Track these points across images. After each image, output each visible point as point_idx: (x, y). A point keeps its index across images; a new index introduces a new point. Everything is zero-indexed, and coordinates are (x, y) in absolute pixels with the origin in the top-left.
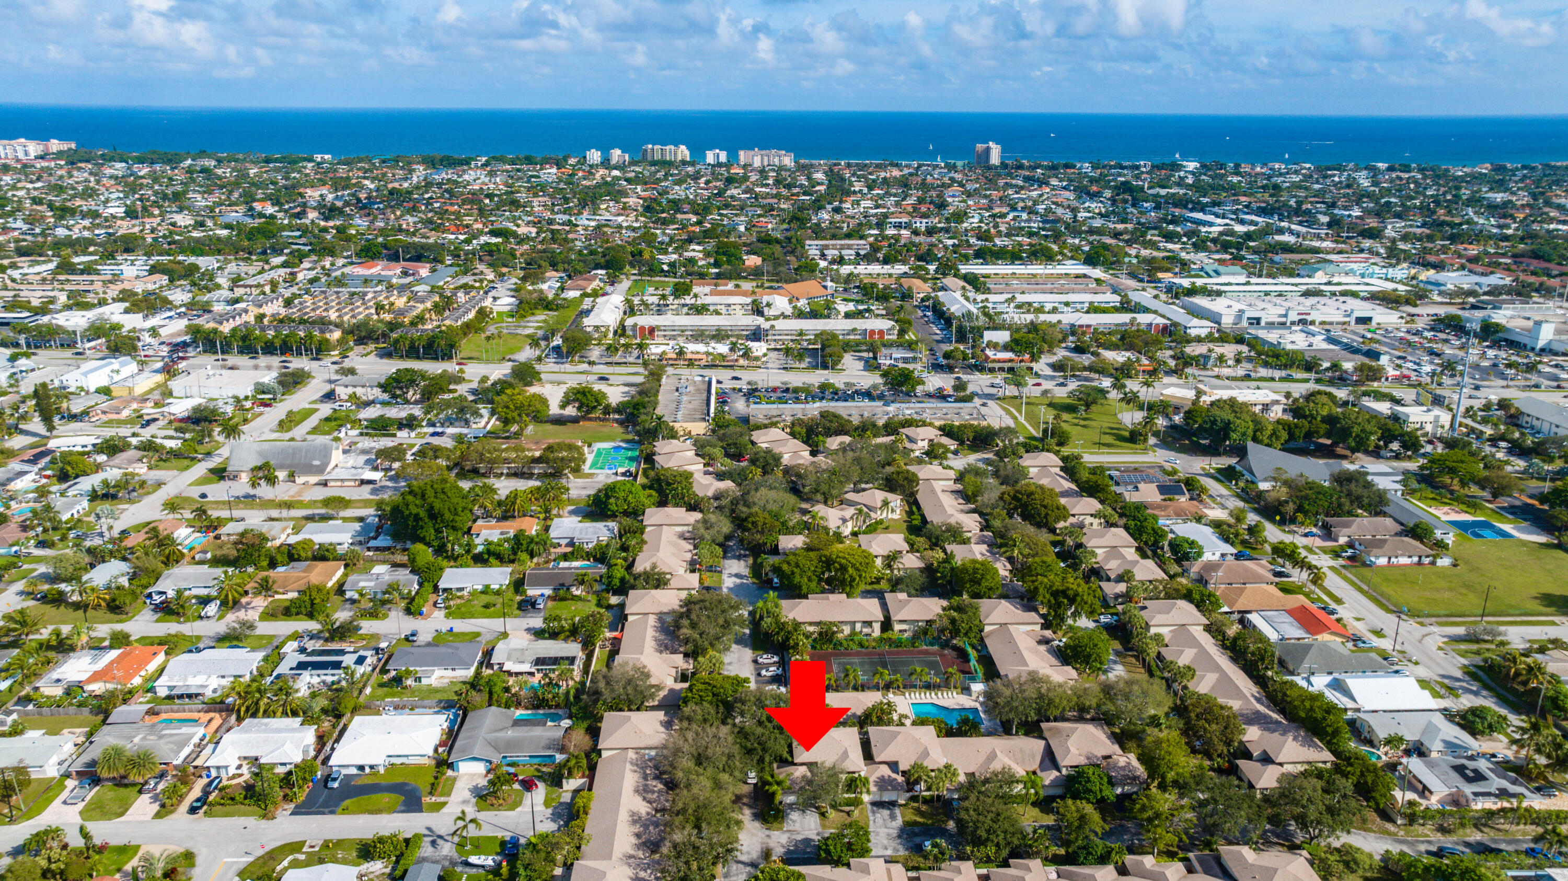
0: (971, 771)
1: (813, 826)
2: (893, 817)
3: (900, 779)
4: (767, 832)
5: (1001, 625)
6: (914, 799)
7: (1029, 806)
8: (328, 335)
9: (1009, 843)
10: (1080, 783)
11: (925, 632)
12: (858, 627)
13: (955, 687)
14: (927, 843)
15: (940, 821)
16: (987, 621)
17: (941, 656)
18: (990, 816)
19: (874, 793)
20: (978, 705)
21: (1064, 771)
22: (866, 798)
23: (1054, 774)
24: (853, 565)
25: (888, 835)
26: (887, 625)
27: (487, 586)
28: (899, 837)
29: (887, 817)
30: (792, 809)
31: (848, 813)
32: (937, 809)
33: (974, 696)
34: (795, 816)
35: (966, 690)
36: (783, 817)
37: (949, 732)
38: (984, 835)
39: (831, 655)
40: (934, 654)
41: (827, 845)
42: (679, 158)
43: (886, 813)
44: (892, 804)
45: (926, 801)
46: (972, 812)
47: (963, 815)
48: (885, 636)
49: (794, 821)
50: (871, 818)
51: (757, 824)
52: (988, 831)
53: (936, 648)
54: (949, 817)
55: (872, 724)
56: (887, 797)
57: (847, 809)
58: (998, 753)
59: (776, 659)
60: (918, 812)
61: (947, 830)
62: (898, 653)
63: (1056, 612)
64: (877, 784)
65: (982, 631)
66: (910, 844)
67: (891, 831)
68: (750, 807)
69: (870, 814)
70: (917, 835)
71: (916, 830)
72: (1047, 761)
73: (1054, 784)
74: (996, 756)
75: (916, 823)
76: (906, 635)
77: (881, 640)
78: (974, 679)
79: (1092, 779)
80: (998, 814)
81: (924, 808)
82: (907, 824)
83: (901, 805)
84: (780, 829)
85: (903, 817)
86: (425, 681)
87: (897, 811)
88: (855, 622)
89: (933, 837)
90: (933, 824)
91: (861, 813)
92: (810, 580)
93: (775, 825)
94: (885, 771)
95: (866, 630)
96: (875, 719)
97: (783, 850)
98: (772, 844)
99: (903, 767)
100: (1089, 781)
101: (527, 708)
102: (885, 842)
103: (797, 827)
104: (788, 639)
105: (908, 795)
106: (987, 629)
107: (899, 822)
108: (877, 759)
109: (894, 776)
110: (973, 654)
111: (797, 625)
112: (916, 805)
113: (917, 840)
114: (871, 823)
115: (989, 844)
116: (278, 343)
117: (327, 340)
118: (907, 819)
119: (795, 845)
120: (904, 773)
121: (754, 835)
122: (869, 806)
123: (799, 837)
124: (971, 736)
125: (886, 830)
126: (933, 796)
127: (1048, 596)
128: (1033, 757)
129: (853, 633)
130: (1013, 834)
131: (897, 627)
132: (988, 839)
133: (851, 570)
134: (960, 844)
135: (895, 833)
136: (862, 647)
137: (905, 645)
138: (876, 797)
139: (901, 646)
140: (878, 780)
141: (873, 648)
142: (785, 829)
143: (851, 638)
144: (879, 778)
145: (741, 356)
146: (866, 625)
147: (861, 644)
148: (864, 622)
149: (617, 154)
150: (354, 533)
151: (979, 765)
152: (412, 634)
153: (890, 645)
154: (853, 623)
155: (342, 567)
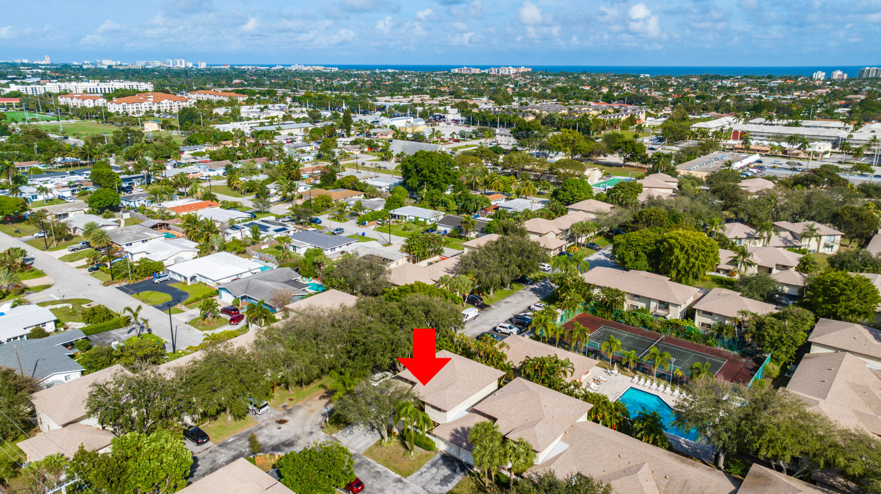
1: (361, 445)
2: (448, 479)
4: (316, 430)
5: (837, 349)
12: (653, 305)
16: (815, 340)
17: (731, 361)
22: (440, 446)
24: (682, 248)
26: (690, 313)
27: (418, 218)
29: (442, 476)
31: (408, 451)
34: (360, 429)
36: (346, 424)
39: (606, 323)
43: (445, 472)
44: (462, 467)
48: (681, 321)
49: (351, 433)
53: (736, 352)
56: (465, 456)
58: (644, 471)
62: (682, 344)
64: (455, 433)
65: (810, 350)
69: (427, 465)
74: (636, 472)
77: (674, 324)
83: (471, 473)
85: (457, 486)
86: (297, 251)
87: (458, 478)
88: (654, 301)
91: (419, 458)
93: (332, 427)
95: (659, 312)
103: (346, 439)
106: (816, 350)
110: (761, 370)
111: (583, 286)
114: (417, 473)
121: (303, 426)
129: (644, 310)
131: (699, 319)
133: (677, 251)
136: (646, 327)
137: (695, 339)
138: (452, 450)
139: (690, 338)
140: (460, 430)
141: (658, 331)
142: (334, 435)
143: (635, 315)
144: (463, 429)
145: (799, 149)
146: (662, 306)
147: (644, 323)
148: (661, 302)
149: (837, 74)
150: (392, 184)
151: (606, 473)
152: (337, 230)
153: (678, 334)
154: (648, 300)
155: (363, 196)
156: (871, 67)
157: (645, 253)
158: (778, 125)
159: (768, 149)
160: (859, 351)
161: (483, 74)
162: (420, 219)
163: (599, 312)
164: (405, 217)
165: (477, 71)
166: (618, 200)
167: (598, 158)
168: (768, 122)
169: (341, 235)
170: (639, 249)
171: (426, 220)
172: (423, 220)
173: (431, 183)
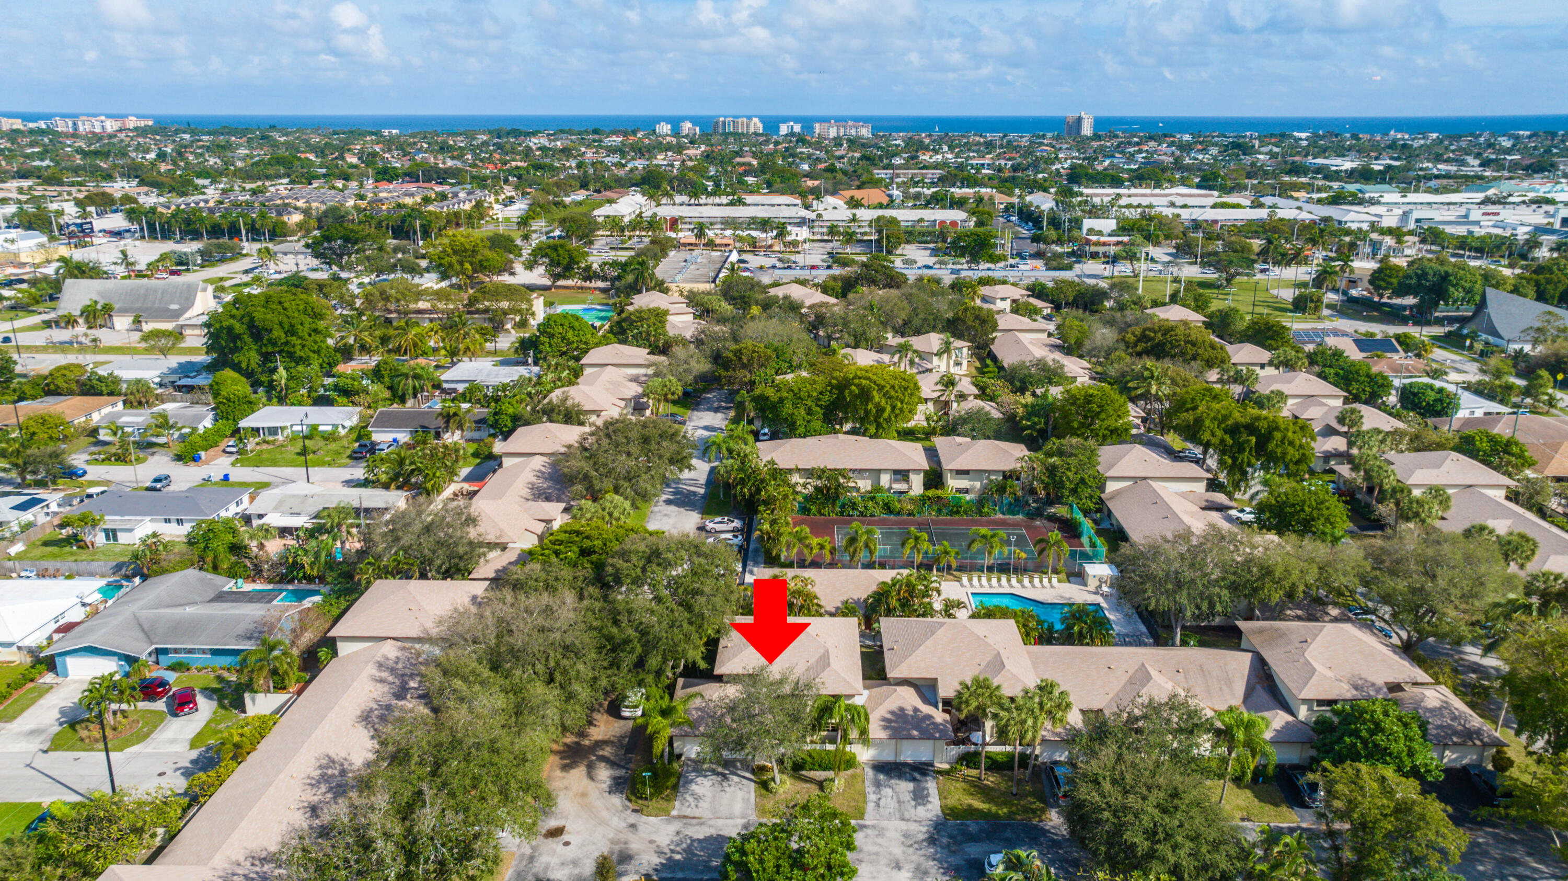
0: (1096, 706)
1: (738, 808)
2: (920, 797)
3: (939, 716)
4: (633, 818)
5: (1135, 479)
6: (969, 759)
7: (1230, 785)
8: (285, 218)
9: (1205, 867)
10: (1356, 734)
11: (1001, 489)
12: (885, 480)
13: (1056, 571)
14: (995, 858)
15: (1026, 810)
16: (1110, 473)
17: (1028, 528)
18: (1155, 797)
19: (878, 743)
20: (1099, 599)
21: (1303, 713)
22: (864, 754)
23: (1279, 719)
24: (881, 388)
25: (906, 836)
26: (934, 478)
27: (314, 428)
28: (931, 840)
29: (907, 797)
30: (700, 772)
31: (821, 785)
32: (1020, 782)
33: (1092, 584)
34: (703, 786)
35: (1078, 576)
36: (675, 788)
37: (1046, 638)
38: (1143, 845)
39: (835, 522)
40: (1016, 525)
41: (744, 853)
42: (752, 130)
43: (905, 787)
44: (919, 770)
45: (995, 765)
46: (1107, 786)
47: (1085, 792)
48: (931, 493)
49: (697, 798)
50: (872, 797)
51: (617, 800)
52: (1151, 835)
53: (1020, 517)
54: (1050, 801)
55: (889, 612)
56: (912, 752)
57: (820, 775)
58: (1153, 673)
59: (737, 524)
60: (978, 788)
61: (1044, 832)
62: (951, 523)
63: (1234, 459)
64: (887, 724)
65: (1102, 488)
66: (955, 860)
67: (913, 827)
68: (611, 763)
69: (870, 789)
70: (973, 838)
71: (973, 827)
72: (1261, 694)
73: (1282, 739)
74: (1149, 678)
75: (971, 812)
76: (968, 497)
77: (923, 500)
78: (1089, 558)
79: (1387, 724)
80: (1175, 795)
81: (991, 780)
82: (950, 813)
83: (940, 773)
84: (666, 812)
85: (942, 797)
86: (123, 538)
87: (931, 785)
88: (879, 472)
89: (1011, 844)
90: (1011, 815)
91: (849, 784)
92: (809, 412)
93: (654, 803)
94: (908, 699)
95: (897, 486)
96: (894, 603)
97: (656, 860)
98: (635, 845)
99: (946, 690)
100: (1378, 728)
101: (270, 581)
102: (898, 851)
103: (703, 810)
104: (758, 491)
105: (955, 751)
106: (1111, 487)
107: (933, 808)
108: (892, 674)
109: (926, 709)
110: (1087, 525)
111: (778, 474)
112: (974, 772)
113: (974, 850)
114: (870, 806)
115: (1156, 866)
116: (225, 227)
117: (284, 223)
118: (951, 802)
119: (689, 851)
120: (947, 703)
121: (603, 823)
122: (869, 773)
123: (700, 833)
124: (1092, 643)
125: (903, 825)
126: (1011, 756)
127: (1219, 433)
128: (1229, 683)
129: (877, 489)
130: (1216, 846)
131: (953, 483)
132: (1151, 855)
133: (877, 397)
134: (1076, 863)
135: (921, 831)
136: (891, 513)
137: (965, 512)
138: (885, 753)
139: (958, 512)
140: (889, 716)
141: (909, 514)
142: (674, 813)
143: (872, 499)
144: (892, 713)
145: (776, 237)
146: (899, 477)
147: (889, 508)
148: (896, 472)
149: (687, 127)
150: (165, 371)
151: (1111, 696)
152: (157, 480)
153: (939, 510)
154: (876, 473)
155: (120, 405)
156: (725, 117)
157: (820, 406)
158: (706, 205)
159: (731, 242)
160: (1158, 475)
161: (32, 132)
162: (321, 428)
163: (814, 509)
164: (282, 429)
165: (18, 124)
166: (648, 340)
167: (500, 278)
168: (692, 201)
169: (169, 488)
170: (809, 403)
171: (335, 426)
172: (329, 428)
173: (291, 355)
